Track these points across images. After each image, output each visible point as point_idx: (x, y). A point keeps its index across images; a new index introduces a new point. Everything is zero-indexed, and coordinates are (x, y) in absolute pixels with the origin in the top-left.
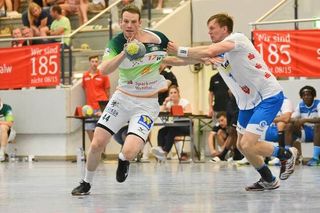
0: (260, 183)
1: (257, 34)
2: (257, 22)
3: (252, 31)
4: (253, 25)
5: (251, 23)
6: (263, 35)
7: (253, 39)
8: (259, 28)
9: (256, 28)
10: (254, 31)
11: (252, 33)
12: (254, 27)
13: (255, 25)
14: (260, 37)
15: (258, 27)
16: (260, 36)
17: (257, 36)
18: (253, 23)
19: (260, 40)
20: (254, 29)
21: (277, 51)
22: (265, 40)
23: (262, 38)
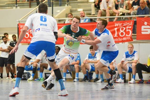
0: (107, 86)
1: (20, 25)
2: (20, 20)
3: (18, 23)
5: (17, 20)
6: (23, 25)
7: (18, 27)
10: (19, 24)
11: (18, 24)
13: (19, 21)
15: (20, 22)
17: (20, 26)
19: (21, 27)
20: (19, 23)
21: (28, 32)
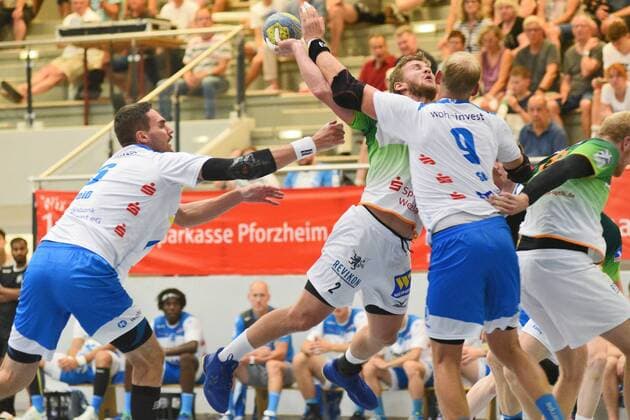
1: (42, 198)
2: (43, 176)
3: (34, 191)
4: (36, 181)
5: (32, 178)
6: (53, 199)
7: (36, 205)
8: (47, 187)
9: (40, 188)
10: (37, 192)
11: (34, 195)
12: (38, 184)
13: (40, 181)
14: (48, 203)
15: (43, 184)
16: (48, 200)
17: (43, 202)
18: (36, 179)
19: (47, 207)
20: (38, 188)
22: (57, 208)
23: (52, 204)
